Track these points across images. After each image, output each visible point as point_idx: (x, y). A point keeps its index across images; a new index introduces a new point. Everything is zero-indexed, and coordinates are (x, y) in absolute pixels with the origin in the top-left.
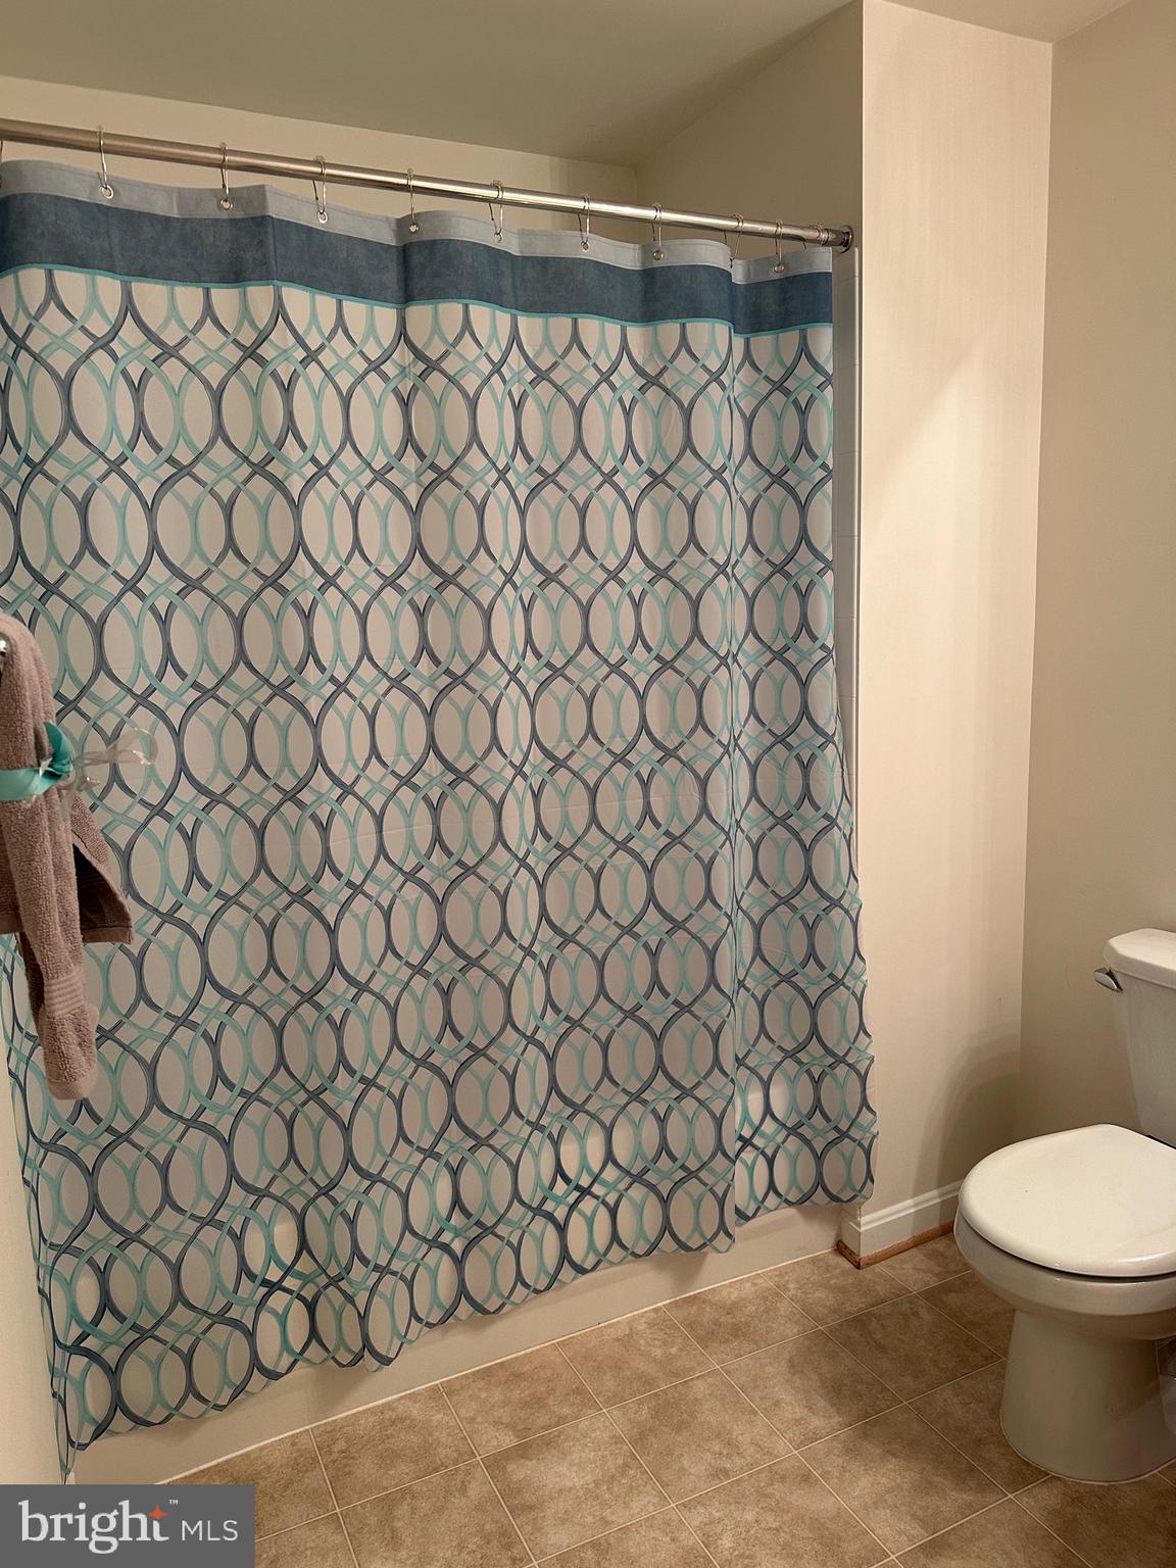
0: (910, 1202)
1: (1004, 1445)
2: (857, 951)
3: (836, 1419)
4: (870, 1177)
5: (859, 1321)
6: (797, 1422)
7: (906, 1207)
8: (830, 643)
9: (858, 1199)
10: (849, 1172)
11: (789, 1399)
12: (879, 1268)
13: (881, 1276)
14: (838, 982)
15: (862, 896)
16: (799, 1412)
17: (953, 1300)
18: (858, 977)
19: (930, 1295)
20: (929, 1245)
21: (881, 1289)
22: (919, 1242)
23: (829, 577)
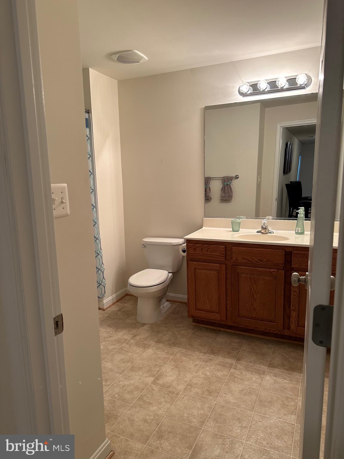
0: (111, 297)
1: (139, 323)
2: (101, 248)
3: (111, 329)
4: (105, 292)
5: (108, 317)
6: (105, 331)
7: (110, 298)
8: (93, 188)
9: (103, 297)
10: (102, 292)
11: (102, 329)
12: (108, 309)
13: (109, 310)
14: (99, 254)
15: (101, 237)
16: (104, 330)
17: (123, 310)
18: (101, 253)
19: (118, 310)
20: (115, 304)
21: (110, 312)
22: (113, 304)
23: (92, 176)
